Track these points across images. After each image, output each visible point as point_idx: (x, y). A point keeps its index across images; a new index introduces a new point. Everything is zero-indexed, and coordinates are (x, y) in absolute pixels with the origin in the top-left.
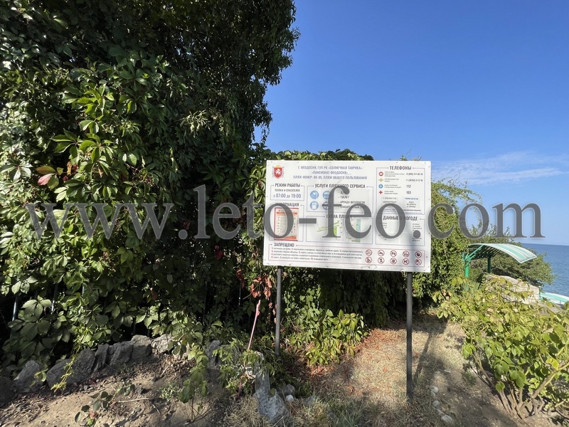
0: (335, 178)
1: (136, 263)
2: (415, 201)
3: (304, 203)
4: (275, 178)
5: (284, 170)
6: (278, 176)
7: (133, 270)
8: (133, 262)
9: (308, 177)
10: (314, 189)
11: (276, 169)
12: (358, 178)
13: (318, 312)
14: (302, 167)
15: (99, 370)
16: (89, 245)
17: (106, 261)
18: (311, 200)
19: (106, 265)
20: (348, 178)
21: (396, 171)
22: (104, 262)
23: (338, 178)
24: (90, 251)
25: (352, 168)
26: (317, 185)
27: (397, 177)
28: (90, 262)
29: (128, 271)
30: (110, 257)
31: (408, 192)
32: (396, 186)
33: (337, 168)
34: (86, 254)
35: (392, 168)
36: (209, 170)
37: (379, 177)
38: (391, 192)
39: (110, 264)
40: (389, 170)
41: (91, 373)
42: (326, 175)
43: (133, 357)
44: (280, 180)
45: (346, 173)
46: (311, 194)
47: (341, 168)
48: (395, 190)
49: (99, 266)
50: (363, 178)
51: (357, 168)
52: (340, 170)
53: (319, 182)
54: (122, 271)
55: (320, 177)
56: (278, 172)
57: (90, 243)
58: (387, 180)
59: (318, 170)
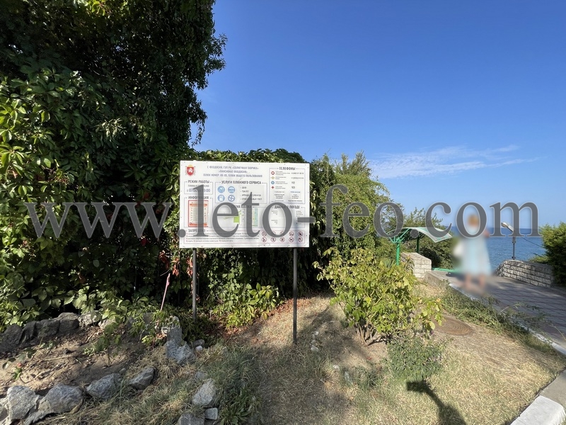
0: (237, 176)
1: (57, 250)
2: (298, 194)
3: (213, 196)
4: (188, 176)
5: (195, 169)
6: (190, 174)
7: (53, 256)
8: (54, 248)
9: (216, 175)
10: (221, 185)
11: (188, 168)
12: (255, 176)
13: (238, 286)
14: (210, 167)
15: (27, 341)
16: (9, 235)
17: (27, 248)
18: (218, 194)
19: (27, 251)
20: (247, 176)
21: (284, 171)
22: (24, 249)
23: (240, 176)
24: (10, 240)
25: (251, 168)
26: (223, 182)
27: (284, 175)
28: (12, 249)
29: (49, 256)
30: (30, 245)
31: (293, 187)
32: (284, 183)
33: (239, 168)
34: (7, 243)
35: (281, 168)
36: (130, 169)
37: (271, 176)
38: (281, 187)
39: (31, 251)
40: (279, 170)
41: (19, 344)
42: (230, 173)
43: (60, 330)
44: (192, 178)
45: (246, 172)
46: (219, 188)
47: (242, 168)
48: (283, 186)
49: (20, 253)
50: (259, 176)
51: (254, 168)
52: (241, 170)
53: (225, 179)
54: (43, 257)
55: (226, 175)
56: (190, 171)
57: (9, 234)
58: (278, 178)
59: (224, 169)
